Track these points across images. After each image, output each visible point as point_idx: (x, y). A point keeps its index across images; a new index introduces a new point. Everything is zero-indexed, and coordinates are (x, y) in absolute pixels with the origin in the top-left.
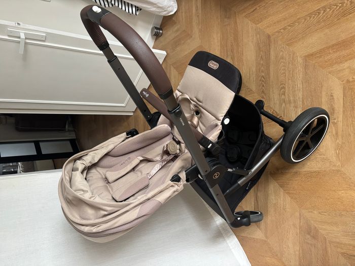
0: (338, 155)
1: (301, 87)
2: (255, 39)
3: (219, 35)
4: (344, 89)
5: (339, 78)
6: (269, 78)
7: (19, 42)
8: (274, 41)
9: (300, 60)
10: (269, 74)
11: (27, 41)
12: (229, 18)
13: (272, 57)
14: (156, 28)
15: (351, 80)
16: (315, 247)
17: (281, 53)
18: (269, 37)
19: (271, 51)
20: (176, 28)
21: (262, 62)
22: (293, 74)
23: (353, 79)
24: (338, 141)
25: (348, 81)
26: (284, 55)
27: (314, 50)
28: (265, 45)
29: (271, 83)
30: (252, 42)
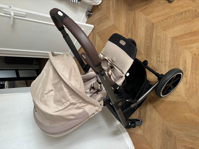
0: (186, 94)
1: (169, 54)
2: (145, 24)
3: (125, 20)
4: (193, 58)
5: (190, 52)
6: (152, 47)
7: (10, 17)
8: (156, 27)
9: (169, 39)
10: (151, 45)
11: (15, 17)
12: (131, 10)
13: (154, 36)
14: (89, 12)
15: (197, 54)
16: (170, 141)
17: (159, 34)
18: (153, 24)
19: (154, 32)
20: (100, 13)
21: (148, 38)
22: (165, 47)
23: (198, 53)
24: (187, 86)
25: (195, 54)
26: (161, 35)
27: (178, 34)
28: (151, 28)
29: (152, 50)
30: (143, 26)
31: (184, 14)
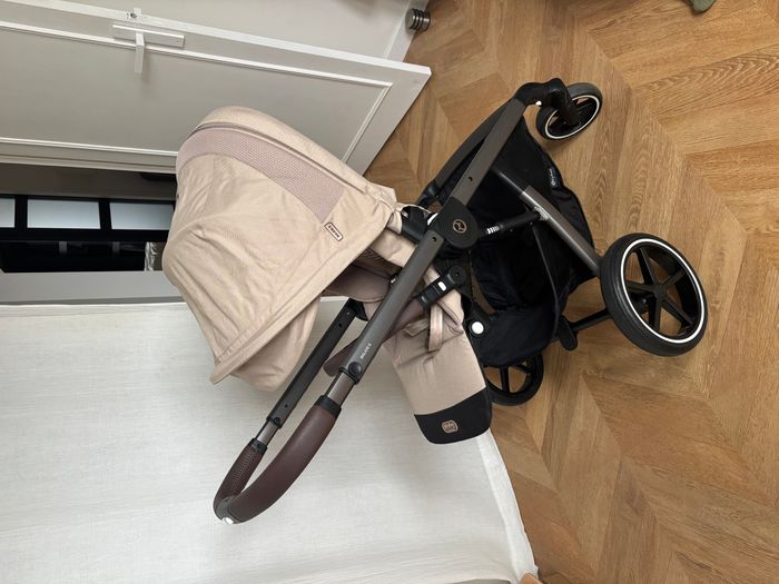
0: (707, 374)
1: (669, 219)
4: (747, 247)
5: (743, 222)
8: (637, 105)
9: (678, 162)
11: (149, 47)
13: (628, 140)
14: (417, 13)
18: (629, 92)
19: (628, 124)
20: (455, 22)
21: (606, 144)
22: (659, 187)
23: (768, 230)
26: (650, 141)
27: (709, 147)
28: (619, 109)
29: (615, 194)
31: (742, 70)
